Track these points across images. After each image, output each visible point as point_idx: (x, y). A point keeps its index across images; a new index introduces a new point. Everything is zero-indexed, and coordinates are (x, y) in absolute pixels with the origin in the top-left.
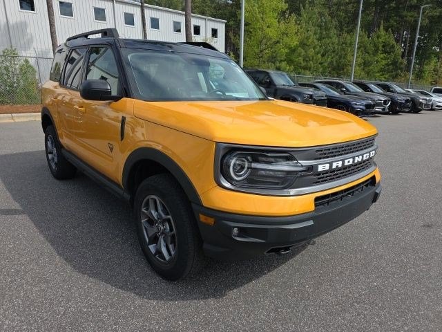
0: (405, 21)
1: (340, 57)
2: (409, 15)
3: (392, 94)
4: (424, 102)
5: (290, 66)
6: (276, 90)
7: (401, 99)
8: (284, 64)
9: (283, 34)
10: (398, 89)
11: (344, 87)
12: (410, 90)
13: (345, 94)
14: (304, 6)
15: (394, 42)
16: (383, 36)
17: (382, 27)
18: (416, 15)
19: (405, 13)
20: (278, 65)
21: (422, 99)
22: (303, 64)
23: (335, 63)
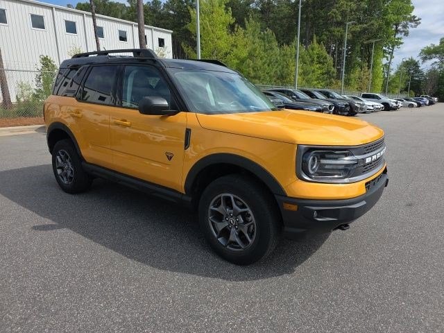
0: (334, 36)
1: (283, 67)
2: (337, 31)
3: (332, 100)
4: (359, 106)
7: (341, 104)
9: (233, 46)
10: (337, 95)
11: (294, 94)
12: (345, 96)
13: (296, 100)
14: (248, 20)
15: (326, 54)
16: (318, 49)
17: (315, 41)
18: (342, 30)
19: (332, 29)
21: (356, 103)
22: (253, 74)
23: (279, 72)
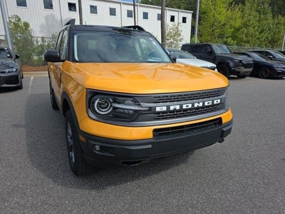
1: (275, 34)
5: (234, 40)
6: (215, 57)
8: (229, 40)
9: (229, 18)
11: (271, 54)
13: (271, 59)
20: (225, 40)
22: (245, 39)
23: (270, 37)
